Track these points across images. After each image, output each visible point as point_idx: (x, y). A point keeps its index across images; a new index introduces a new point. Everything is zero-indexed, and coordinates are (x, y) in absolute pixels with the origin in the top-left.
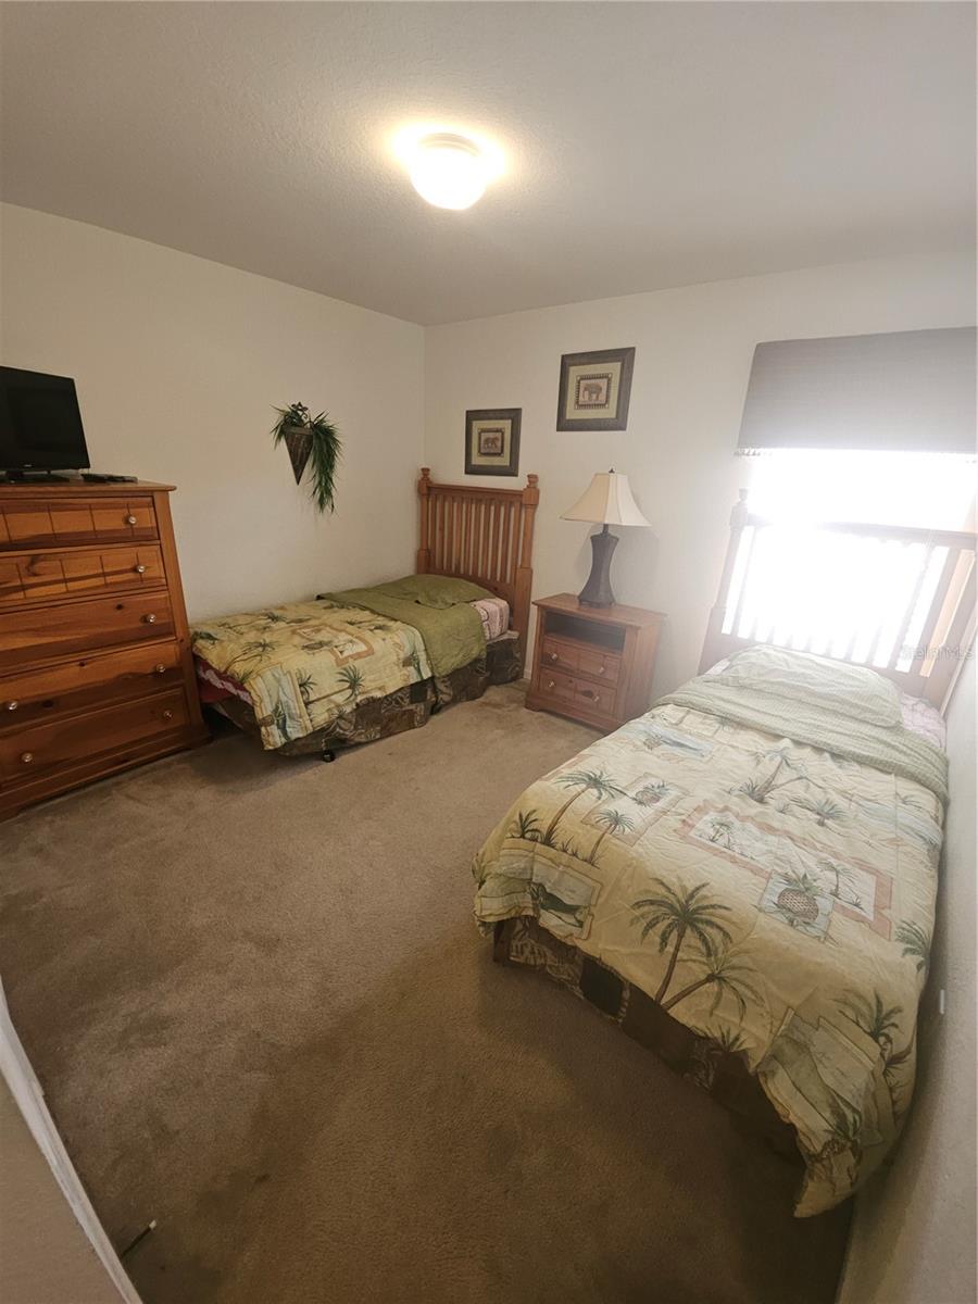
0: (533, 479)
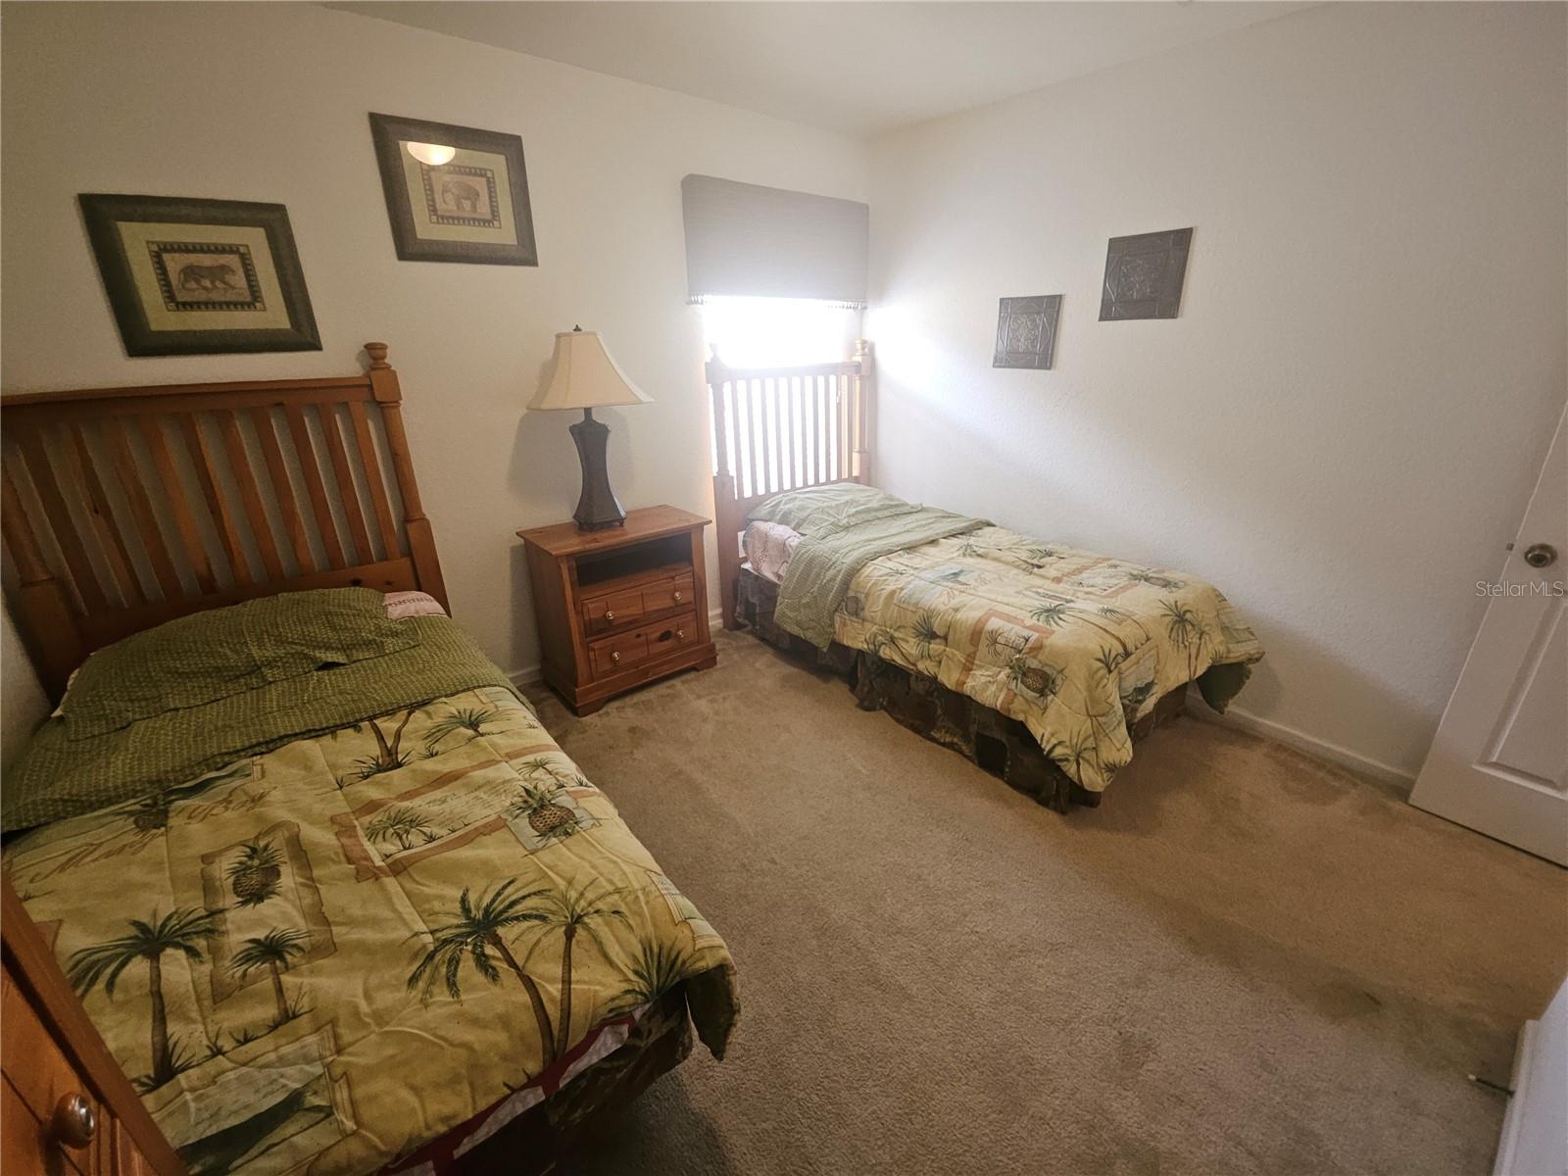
0: (374, 353)
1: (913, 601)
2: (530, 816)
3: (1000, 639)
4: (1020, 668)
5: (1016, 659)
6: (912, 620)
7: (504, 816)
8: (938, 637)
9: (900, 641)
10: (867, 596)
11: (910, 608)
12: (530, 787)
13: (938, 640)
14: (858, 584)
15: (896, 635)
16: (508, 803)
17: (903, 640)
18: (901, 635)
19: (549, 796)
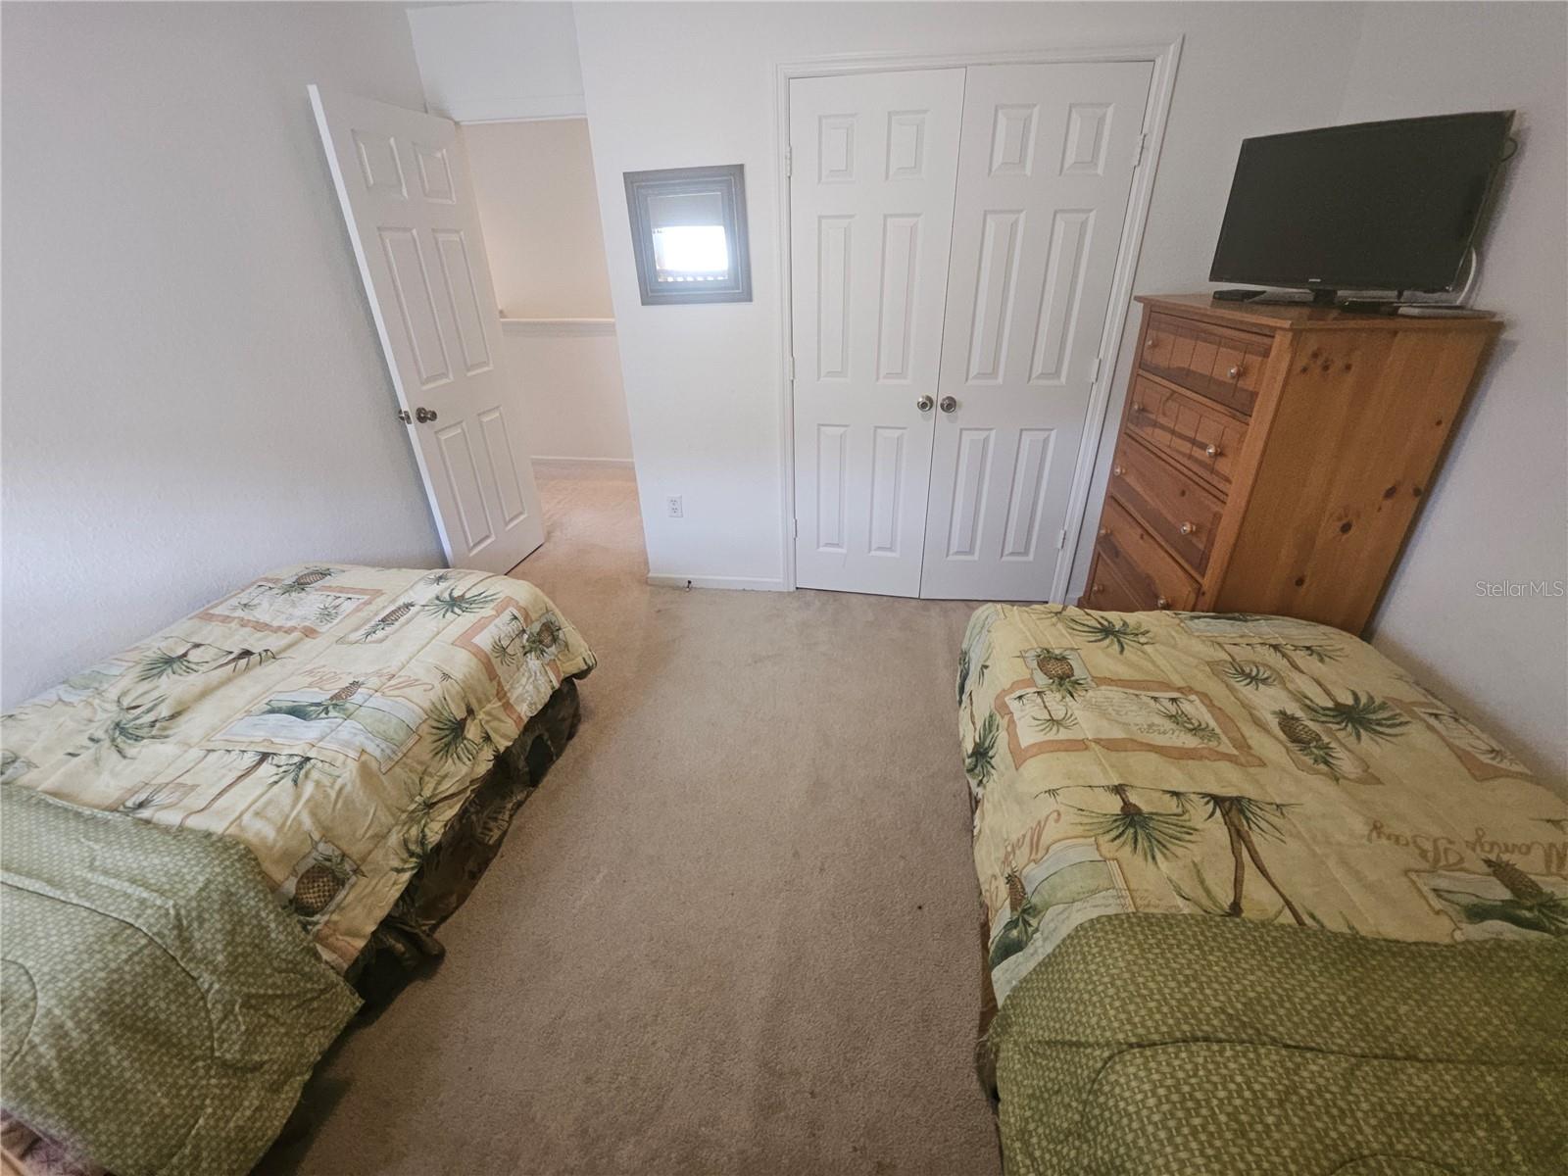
1: (402, 735)
2: (1073, 675)
3: (505, 643)
4: (534, 642)
5: (528, 640)
6: (424, 751)
7: (1094, 685)
8: (465, 719)
9: (441, 788)
10: (327, 837)
11: (411, 743)
12: (1069, 698)
13: (469, 721)
14: (286, 856)
15: (427, 793)
16: (1090, 693)
17: (439, 783)
18: (431, 786)
19: (1054, 687)
